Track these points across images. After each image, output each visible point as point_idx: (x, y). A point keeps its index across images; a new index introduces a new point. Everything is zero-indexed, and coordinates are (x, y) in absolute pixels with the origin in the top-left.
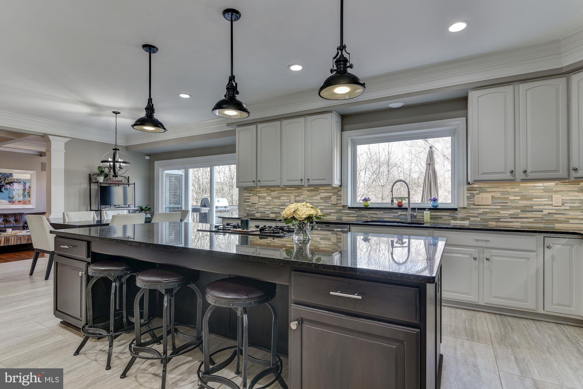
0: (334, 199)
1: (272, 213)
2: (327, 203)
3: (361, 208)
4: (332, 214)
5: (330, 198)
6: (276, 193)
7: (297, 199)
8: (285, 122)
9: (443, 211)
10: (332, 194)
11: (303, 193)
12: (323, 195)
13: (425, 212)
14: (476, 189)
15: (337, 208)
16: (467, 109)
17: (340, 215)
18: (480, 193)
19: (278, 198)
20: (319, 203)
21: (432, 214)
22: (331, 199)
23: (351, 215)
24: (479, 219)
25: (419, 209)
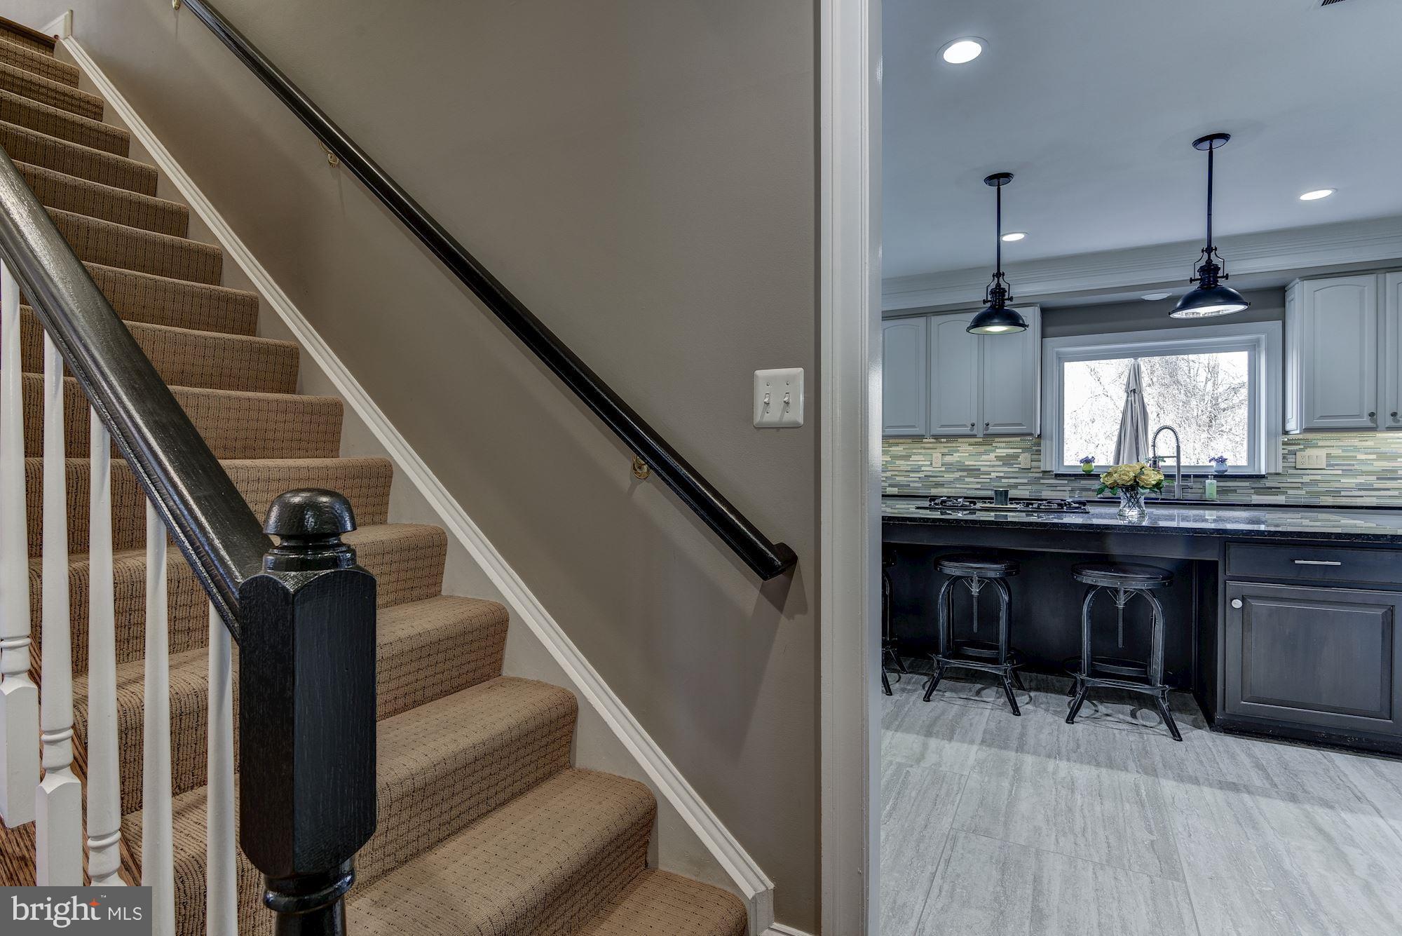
0: (1025, 460)
1: (891, 486)
2: (1010, 465)
3: (1081, 475)
4: (1019, 487)
5: (1016, 456)
6: (900, 448)
7: (946, 459)
8: (936, 320)
9: (1237, 479)
10: (1020, 451)
11: (959, 448)
12: (1002, 452)
13: (1208, 481)
14: (1299, 441)
15: (1030, 475)
16: (1284, 306)
17: (1035, 488)
18: (1305, 448)
19: (907, 457)
20: (993, 466)
21: (1221, 484)
22: (1019, 460)
23: (1058, 488)
24: (1303, 492)
25: (1196, 476)
